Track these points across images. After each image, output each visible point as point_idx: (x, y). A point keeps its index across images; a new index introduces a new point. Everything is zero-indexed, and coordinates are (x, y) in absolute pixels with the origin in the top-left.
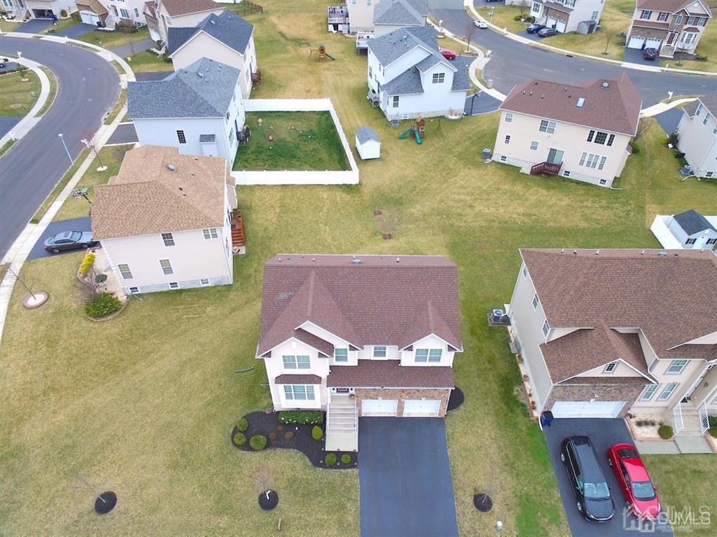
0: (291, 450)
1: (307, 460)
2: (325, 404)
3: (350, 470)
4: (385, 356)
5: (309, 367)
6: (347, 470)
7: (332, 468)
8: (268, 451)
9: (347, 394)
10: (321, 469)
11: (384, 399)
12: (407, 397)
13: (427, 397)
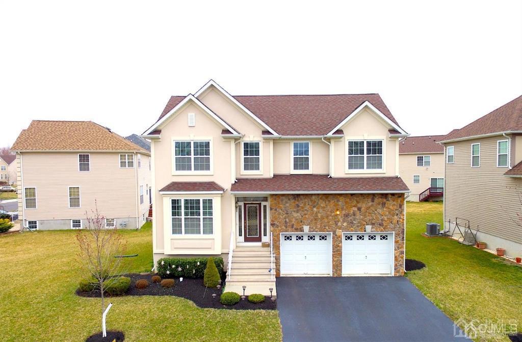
0: (166, 296)
3: (263, 311)
4: (307, 168)
5: (208, 168)
6: (258, 311)
7: (231, 309)
9: (259, 244)
10: (212, 310)
11: (312, 230)
12: (345, 224)
13: (373, 224)
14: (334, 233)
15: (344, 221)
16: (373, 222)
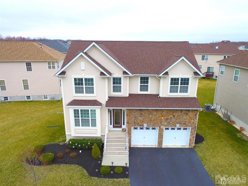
0: (73, 165)
1: (85, 171)
2: (103, 134)
3: (122, 180)
4: (147, 90)
5: (93, 93)
6: (119, 179)
7: (106, 178)
8: (54, 166)
9: (120, 129)
10: (96, 178)
11: (148, 126)
12: (166, 123)
13: (180, 124)
14: (160, 127)
15: (165, 122)
16: (180, 123)
